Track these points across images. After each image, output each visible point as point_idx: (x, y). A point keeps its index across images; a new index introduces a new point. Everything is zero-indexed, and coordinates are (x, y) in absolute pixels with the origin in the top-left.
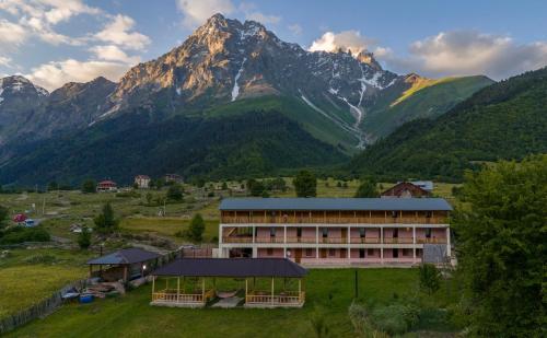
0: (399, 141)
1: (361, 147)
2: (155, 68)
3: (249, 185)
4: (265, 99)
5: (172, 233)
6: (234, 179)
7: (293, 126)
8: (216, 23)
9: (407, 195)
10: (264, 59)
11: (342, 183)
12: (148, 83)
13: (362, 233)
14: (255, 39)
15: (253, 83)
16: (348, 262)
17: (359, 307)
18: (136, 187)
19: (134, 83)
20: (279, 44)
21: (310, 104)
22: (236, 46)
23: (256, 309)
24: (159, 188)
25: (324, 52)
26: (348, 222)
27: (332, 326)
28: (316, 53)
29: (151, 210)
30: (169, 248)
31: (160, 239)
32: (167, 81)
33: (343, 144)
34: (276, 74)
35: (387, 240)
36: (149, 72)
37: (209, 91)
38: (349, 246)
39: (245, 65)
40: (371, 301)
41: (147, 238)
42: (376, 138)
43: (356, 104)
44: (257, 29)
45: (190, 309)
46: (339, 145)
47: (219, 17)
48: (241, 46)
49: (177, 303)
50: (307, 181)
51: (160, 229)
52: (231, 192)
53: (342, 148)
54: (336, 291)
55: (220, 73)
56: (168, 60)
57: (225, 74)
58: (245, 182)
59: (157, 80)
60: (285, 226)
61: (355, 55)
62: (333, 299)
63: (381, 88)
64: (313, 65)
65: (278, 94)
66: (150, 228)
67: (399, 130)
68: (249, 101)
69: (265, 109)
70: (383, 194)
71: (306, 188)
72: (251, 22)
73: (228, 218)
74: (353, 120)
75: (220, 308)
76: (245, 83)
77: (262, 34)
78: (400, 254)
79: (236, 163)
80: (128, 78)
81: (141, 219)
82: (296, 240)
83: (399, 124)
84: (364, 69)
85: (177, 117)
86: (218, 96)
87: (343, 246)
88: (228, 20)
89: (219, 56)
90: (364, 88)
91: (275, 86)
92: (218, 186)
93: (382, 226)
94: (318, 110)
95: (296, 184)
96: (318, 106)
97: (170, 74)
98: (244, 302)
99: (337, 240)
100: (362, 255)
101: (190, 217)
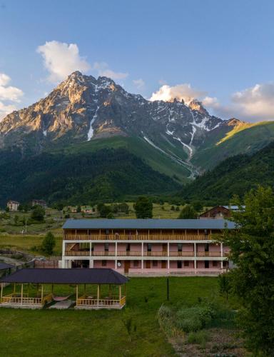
0: (223, 173)
1: (192, 177)
2: (26, 114)
3: (99, 208)
4: (114, 139)
5: (29, 248)
6: (87, 205)
7: (137, 161)
8: (76, 78)
9: (220, 217)
10: (114, 106)
11: (175, 206)
12: (20, 127)
13: (180, 248)
14: (105, 92)
15: (105, 127)
16: (168, 271)
17: (167, 309)
18: (8, 210)
19: (9, 127)
20: (126, 95)
21: (151, 143)
22: (91, 97)
23: (84, 310)
24: (26, 212)
25: (162, 101)
26: (168, 239)
27: (143, 325)
28: (156, 102)
29: (17, 229)
30: (25, 260)
31: (18, 252)
32: (36, 124)
33: (177, 175)
34: (123, 120)
35: (200, 254)
36: (22, 118)
37: (69, 133)
38: (168, 259)
39: (99, 112)
40: (178, 303)
41: (8, 252)
42: (205, 170)
43: (188, 143)
44: (108, 83)
45: (30, 309)
46: (175, 177)
47: (78, 74)
48: (95, 98)
49: (21, 305)
50: (145, 205)
51: (20, 245)
52: (83, 214)
53: (177, 179)
54: (152, 296)
55: (78, 119)
56: (37, 109)
57: (83, 119)
58: (96, 207)
59: (28, 125)
60: (116, 241)
61: (187, 104)
62: (149, 302)
63: (208, 130)
64: (153, 112)
65: (125, 135)
66: (12, 244)
67: (223, 164)
68: (102, 141)
69: (114, 147)
70: (201, 216)
71: (144, 211)
72: (104, 78)
73: (70, 235)
74: (185, 156)
75: (55, 309)
76: (97, 127)
77: (112, 87)
78: (210, 265)
79: (89, 191)
80: (4, 123)
81: (6, 236)
82: (125, 253)
83: (224, 159)
84: (195, 114)
85: (44, 154)
86: (76, 137)
87: (163, 258)
88: (85, 77)
89: (78, 105)
90: (194, 130)
91: (122, 129)
92: (74, 209)
93: (195, 242)
94: (156, 147)
95: (136, 207)
96: (157, 145)
97: (38, 120)
98: (75, 304)
99: (159, 254)
100: (179, 266)
101: (45, 235)
